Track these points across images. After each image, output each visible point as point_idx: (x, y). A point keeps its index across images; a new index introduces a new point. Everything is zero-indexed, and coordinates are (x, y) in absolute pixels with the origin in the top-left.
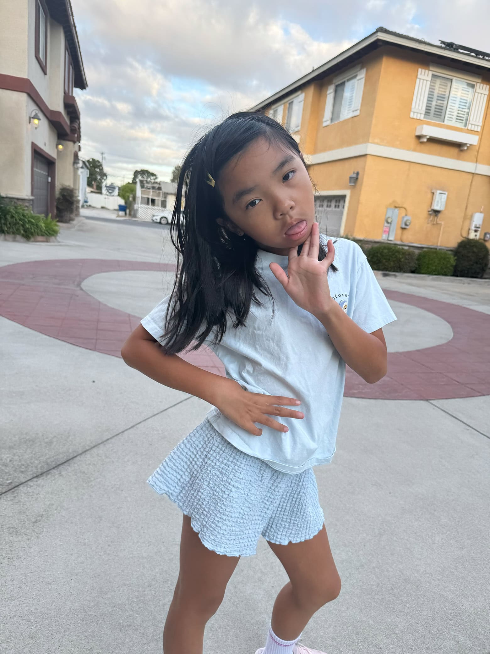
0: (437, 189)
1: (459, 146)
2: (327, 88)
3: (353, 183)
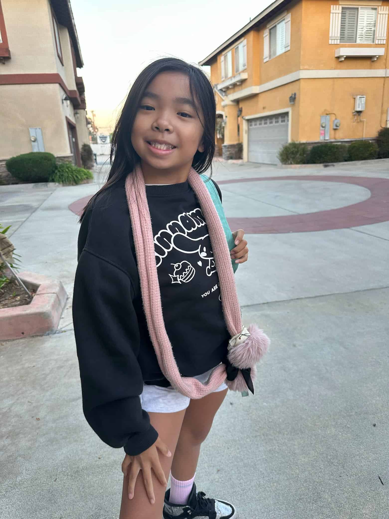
0: (357, 95)
1: (369, 58)
2: (263, 33)
3: (292, 102)
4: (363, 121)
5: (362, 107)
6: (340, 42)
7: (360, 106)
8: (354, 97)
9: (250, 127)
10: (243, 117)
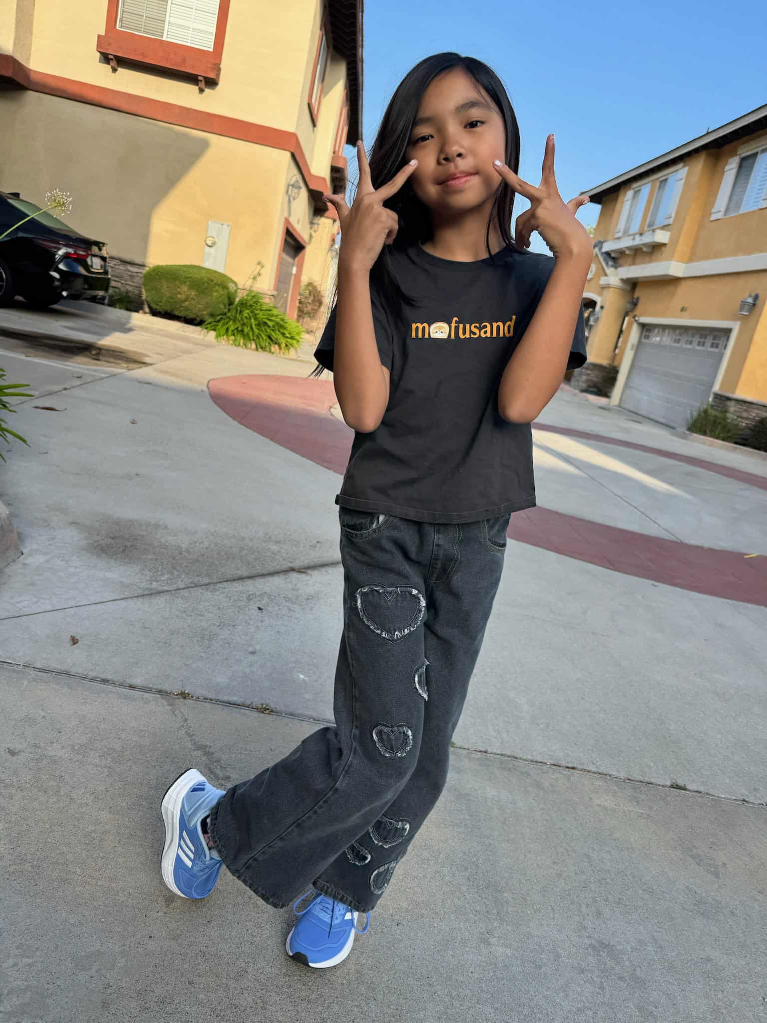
2: (727, 161)
3: (745, 312)
9: (644, 340)
10: (634, 317)
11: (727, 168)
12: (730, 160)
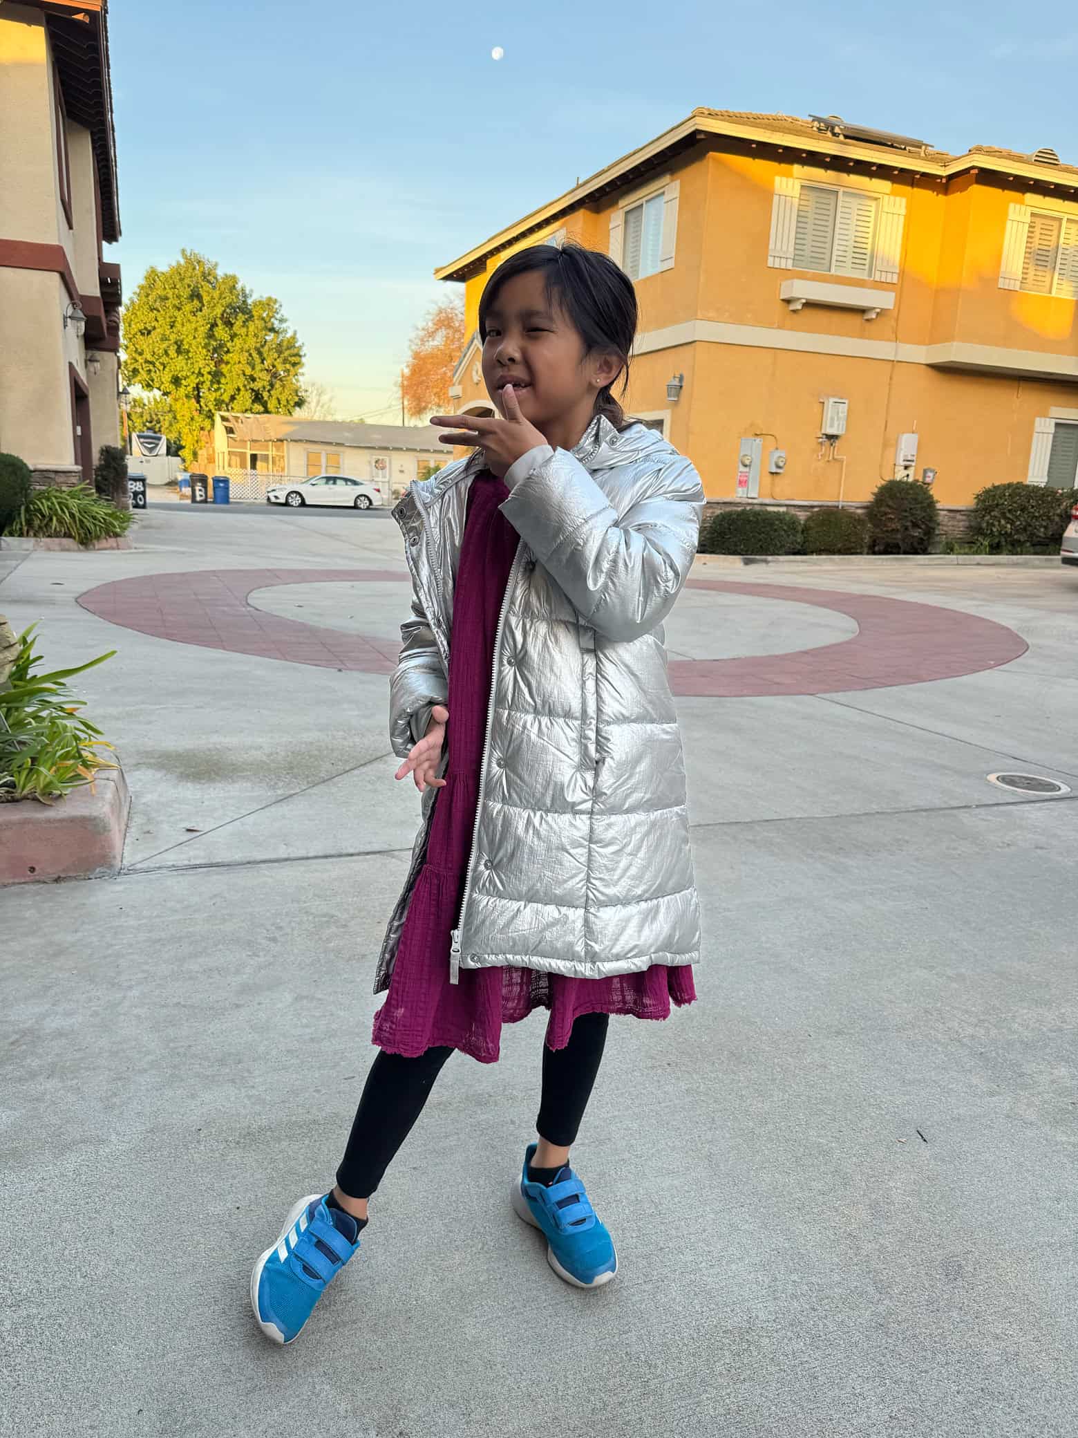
0: (828, 396)
1: (862, 311)
2: (609, 218)
3: (674, 397)
4: (841, 461)
5: (839, 425)
6: (793, 266)
7: (836, 425)
8: (822, 401)
11: (611, 227)
12: (613, 215)
